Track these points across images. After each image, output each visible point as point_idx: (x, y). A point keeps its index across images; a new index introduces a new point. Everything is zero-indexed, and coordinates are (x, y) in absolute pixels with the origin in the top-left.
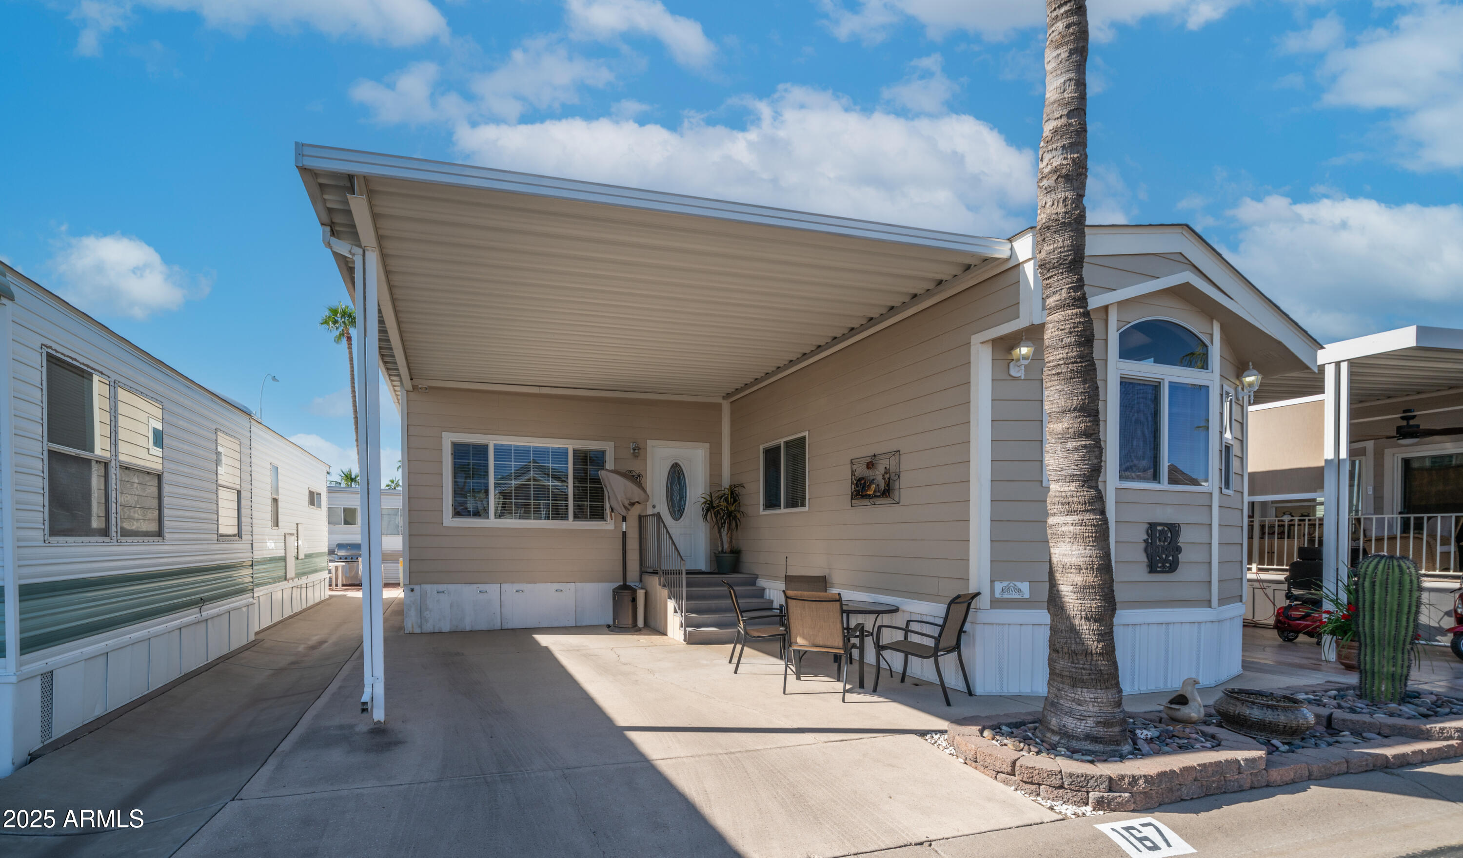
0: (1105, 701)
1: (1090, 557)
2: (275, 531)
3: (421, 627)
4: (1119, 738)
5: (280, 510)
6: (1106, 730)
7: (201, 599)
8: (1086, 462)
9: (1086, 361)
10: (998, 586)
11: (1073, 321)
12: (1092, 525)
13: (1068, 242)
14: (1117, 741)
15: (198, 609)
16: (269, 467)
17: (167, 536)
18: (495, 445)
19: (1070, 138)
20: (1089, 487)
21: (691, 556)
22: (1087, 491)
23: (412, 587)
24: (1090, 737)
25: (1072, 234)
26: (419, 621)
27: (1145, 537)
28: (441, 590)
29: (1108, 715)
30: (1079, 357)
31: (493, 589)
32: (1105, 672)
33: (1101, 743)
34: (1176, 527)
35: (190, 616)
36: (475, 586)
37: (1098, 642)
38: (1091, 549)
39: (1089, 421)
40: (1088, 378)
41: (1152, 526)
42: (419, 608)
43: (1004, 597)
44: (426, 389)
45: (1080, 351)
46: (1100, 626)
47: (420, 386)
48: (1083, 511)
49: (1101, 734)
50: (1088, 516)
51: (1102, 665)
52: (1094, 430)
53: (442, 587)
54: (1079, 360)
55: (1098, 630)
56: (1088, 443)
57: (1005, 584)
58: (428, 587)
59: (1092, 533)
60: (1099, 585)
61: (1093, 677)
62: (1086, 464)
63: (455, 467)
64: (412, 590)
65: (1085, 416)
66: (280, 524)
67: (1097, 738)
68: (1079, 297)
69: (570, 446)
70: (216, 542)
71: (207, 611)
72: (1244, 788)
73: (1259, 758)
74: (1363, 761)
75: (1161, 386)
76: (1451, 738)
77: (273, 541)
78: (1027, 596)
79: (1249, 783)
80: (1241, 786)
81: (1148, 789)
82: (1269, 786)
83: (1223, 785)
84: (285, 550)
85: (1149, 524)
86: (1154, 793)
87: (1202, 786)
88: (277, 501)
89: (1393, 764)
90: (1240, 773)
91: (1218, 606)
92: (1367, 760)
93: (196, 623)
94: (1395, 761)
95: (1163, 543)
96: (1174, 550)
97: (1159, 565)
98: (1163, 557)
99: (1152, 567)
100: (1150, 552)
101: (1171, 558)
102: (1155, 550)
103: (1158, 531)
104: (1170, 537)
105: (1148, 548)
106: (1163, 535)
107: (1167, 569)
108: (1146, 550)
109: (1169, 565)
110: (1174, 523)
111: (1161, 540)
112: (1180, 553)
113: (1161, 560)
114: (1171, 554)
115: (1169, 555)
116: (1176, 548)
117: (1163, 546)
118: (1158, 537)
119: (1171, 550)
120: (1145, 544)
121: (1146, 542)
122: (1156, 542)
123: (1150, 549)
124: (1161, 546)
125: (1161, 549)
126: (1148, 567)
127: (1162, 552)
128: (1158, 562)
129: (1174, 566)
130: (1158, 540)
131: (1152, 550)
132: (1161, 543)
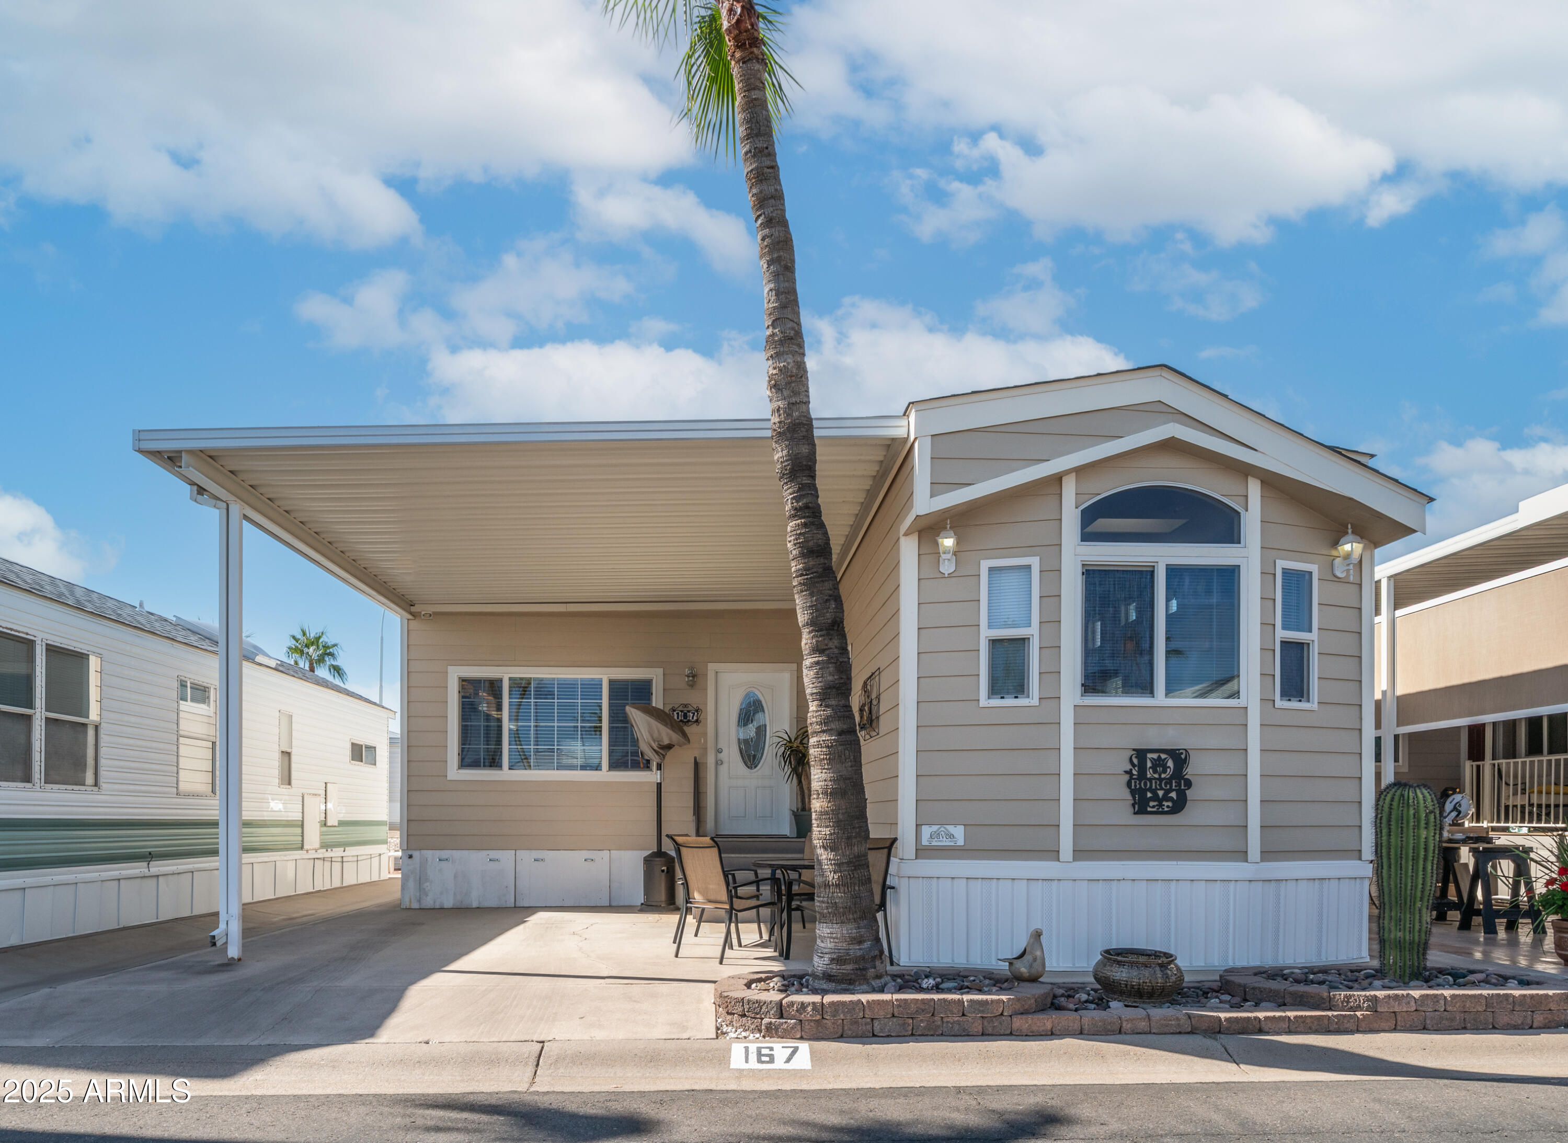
0: (839, 936)
1: (825, 780)
2: (285, 790)
3: (419, 901)
4: (853, 976)
5: (293, 765)
6: (838, 967)
7: (150, 854)
8: (820, 679)
9: (812, 573)
10: (926, 831)
11: (795, 532)
12: (826, 747)
13: (785, 452)
14: (851, 980)
15: (145, 864)
16: (277, 714)
17: (104, 786)
18: (510, 679)
19: (776, 348)
20: (826, 706)
21: (772, 817)
22: (824, 711)
23: (410, 852)
24: (828, 977)
25: (787, 443)
26: (418, 894)
27: (1129, 767)
28: (444, 857)
29: (841, 951)
30: (805, 569)
31: (506, 856)
32: (841, 905)
33: (833, 981)
34: (1182, 753)
35: (137, 868)
36: (485, 853)
37: (835, 873)
38: (826, 773)
39: (821, 636)
40: (815, 590)
41: (1141, 754)
42: (418, 877)
43: (934, 843)
44: (430, 615)
45: (805, 563)
46: (836, 855)
47: (423, 613)
48: (820, 732)
49: (834, 972)
50: (825, 737)
51: (838, 897)
52: (827, 645)
53: (445, 854)
54: (804, 573)
55: (835, 860)
56: (821, 659)
57: (935, 828)
58: (428, 854)
59: (826, 755)
60: (832, 810)
61: (830, 910)
62: (820, 682)
63: (463, 708)
64: (411, 857)
65: (816, 631)
66: (293, 782)
67: (830, 976)
68: (800, 507)
69: (604, 676)
70: (175, 796)
71: (158, 867)
72: (971, 1033)
73: (992, 1001)
74: (1171, 1020)
75: (1153, 571)
76: (1359, 1008)
77: (281, 800)
78: (961, 842)
79: (977, 1027)
80: (964, 1030)
81: (818, 1017)
82: (1011, 1035)
83: (939, 1026)
84: (303, 813)
85: (1134, 750)
86: (829, 1023)
87: (904, 1024)
88: (289, 754)
89: (1228, 1029)
90: (963, 1015)
91: (1263, 860)
92: (1178, 1019)
93: (142, 877)
94: (1229, 1025)
95: (1160, 775)
96: (1179, 785)
97: (1152, 804)
98: (1161, 793)
99: (1140, 807)
100: (1135, 786)
101: (1173, 795)
102: (1145, 784)
103: (1152, 760)
104: (1172, 767)
105: (1133, 781)
106: (1160, 765)
107: (1166, 809)
108: (1129, 784)
109: (1170, 804)
110: (1179, 750)
111: (1155, 772)
112: (1189, 788)
113: (1155, 797)
114: (1174, 790)
115: (1171, 790)
116: (1182, 782)
117: (1160, 780)
118: (1150, 768)
119: (1174, 784)
120: (1127, 777)
121: (1129, 773)
122: (1146, 774)
123: (1135, 782)
124: (1155, 779)
125: (1156, 783)
126: (1133, 805)
127: (1158, 787)
128: (1151, 799)
129: (1179, 806)
130: (1151, 770)
131: (1140, 784)
132: (1156, 776)
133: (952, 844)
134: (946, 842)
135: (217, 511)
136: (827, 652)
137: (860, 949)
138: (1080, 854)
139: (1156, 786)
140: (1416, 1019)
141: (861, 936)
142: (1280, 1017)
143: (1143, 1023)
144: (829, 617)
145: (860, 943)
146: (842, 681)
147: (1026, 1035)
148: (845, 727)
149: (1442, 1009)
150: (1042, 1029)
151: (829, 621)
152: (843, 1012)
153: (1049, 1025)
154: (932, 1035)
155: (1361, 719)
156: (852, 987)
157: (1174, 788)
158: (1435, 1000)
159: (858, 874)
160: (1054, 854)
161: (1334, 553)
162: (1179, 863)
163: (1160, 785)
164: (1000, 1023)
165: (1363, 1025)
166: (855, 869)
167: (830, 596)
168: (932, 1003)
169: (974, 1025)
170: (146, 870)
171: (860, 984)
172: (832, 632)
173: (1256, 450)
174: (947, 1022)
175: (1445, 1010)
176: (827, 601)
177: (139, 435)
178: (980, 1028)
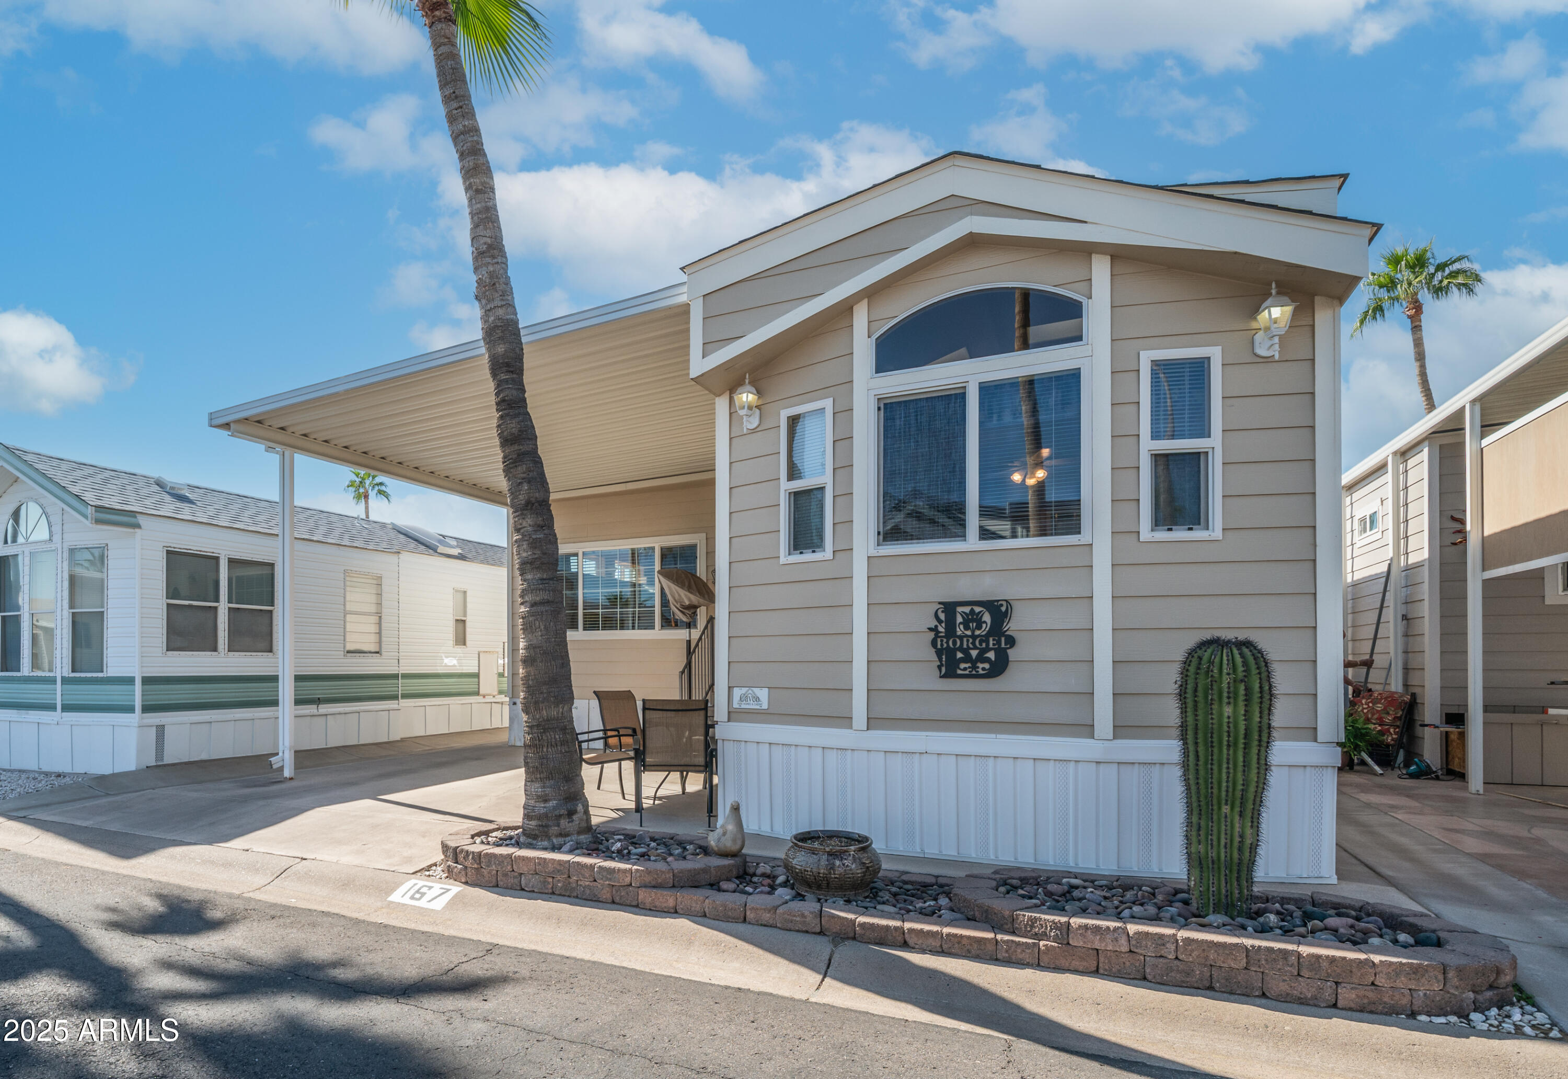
2: (460, 649)
5: (468, 632)
7: (319, 699)
10: (737, 693)
14: (535, 835)
15: (315, 706)
16: (452, 591)
18: (584, 553)
27: (934, 623)
34: (1002, 605)
35: (307, 709)
41: (949, 608)
43: (743, 706)
51: (529, 757)
52: (521, 524)
55: (528, 722)
57: (744, 690)
60: (525, 677)
66: (468, 642)
69: (657, 543)
70: (343, 656)
71: (324, 709)
72: (601, 899)
73: (619, 870)
74: (795, 916)
75: (964, 393)
76: (1044, 936)
77: (455, 657)
78: (765, 706)
79: (606, 894)
80: (595, 896)
81: (476, 866)
82: (637, 907)
83: (574, 889)
84: (479, 666)
85: (940, 603)
86: (485, 872)
87: (545, 882)
88: (464, 621)
89: (862, 936)
90: (595, 881)
91: (1115, 737)
92: (803, 916)
93: (311, 716)
94: (864, 932)
95: (973, 632)
96: (999, 642)
97: (963, 666)
98: (974, 653)
99: (949, 670)
100: (942, 645)
101: (991, 655)
102: (955, 643)
103: (962, 614)
104: (989, 622)
105: (939, 640)
106: (972, 621)
107: (981, 672)
108: (934, 643)
109: (987, 666)
110: (998, 601)
111: (967, 627)
112: (1011, 647)
113: (967, 658)
114: (992, 649)
115: (988, 649)
116: (1003, 639)
117: (974, 637)
118: (960, 623)
119: (991, 642)
120: (932, 635)
121: (934, 630)
122: (956, 631)
123: (942, 641)
124: (967, 636)
125: (968, 641)
126: (939, 667)
127: (971, 646)
128: (962, 660)
129: (999, 667)
130: (962, 627)
131: (947, 643)
132: (969, 633)
133: (758, 707)
134: (755, 706)
135: (278, 456)
136: (522, 531)
137: (545, 807)
138: (873, 722)
139: (968, 645)
140: (1128, 964)
141: (546, 795)
142: (929, 932)
143: (768, 915)
144: (522, 498)
145: (545, 801)
146: (536, 556)
147: (650, 910)
148: (538, 599)
149: (1172, 956)
150: (664, 905)
151: (523, 502)
152: (495, 863)
153: (671, 903)
154: (569, 896)
155: (1315, 546)
156: (534, 842)
157: (991, 646)
158: (1160, 942)
159: (547, 736)
160: (845, 720)
161: (1254, 325)
162: (999, 736)
163: (973, 643)
164: (627, 894)
165: (1045, 960)
166: (544, 732)
167: (523, 479)
168: (567, 865)
169: (603, 892)
170: (315, 711)
171: (542, 840)
172: (525, 512)
173: (1086, 222)
174: (581, 885)
175: (1177, 958)
176: (520, 483)
177: (211, 416)
178: (609, 895)
